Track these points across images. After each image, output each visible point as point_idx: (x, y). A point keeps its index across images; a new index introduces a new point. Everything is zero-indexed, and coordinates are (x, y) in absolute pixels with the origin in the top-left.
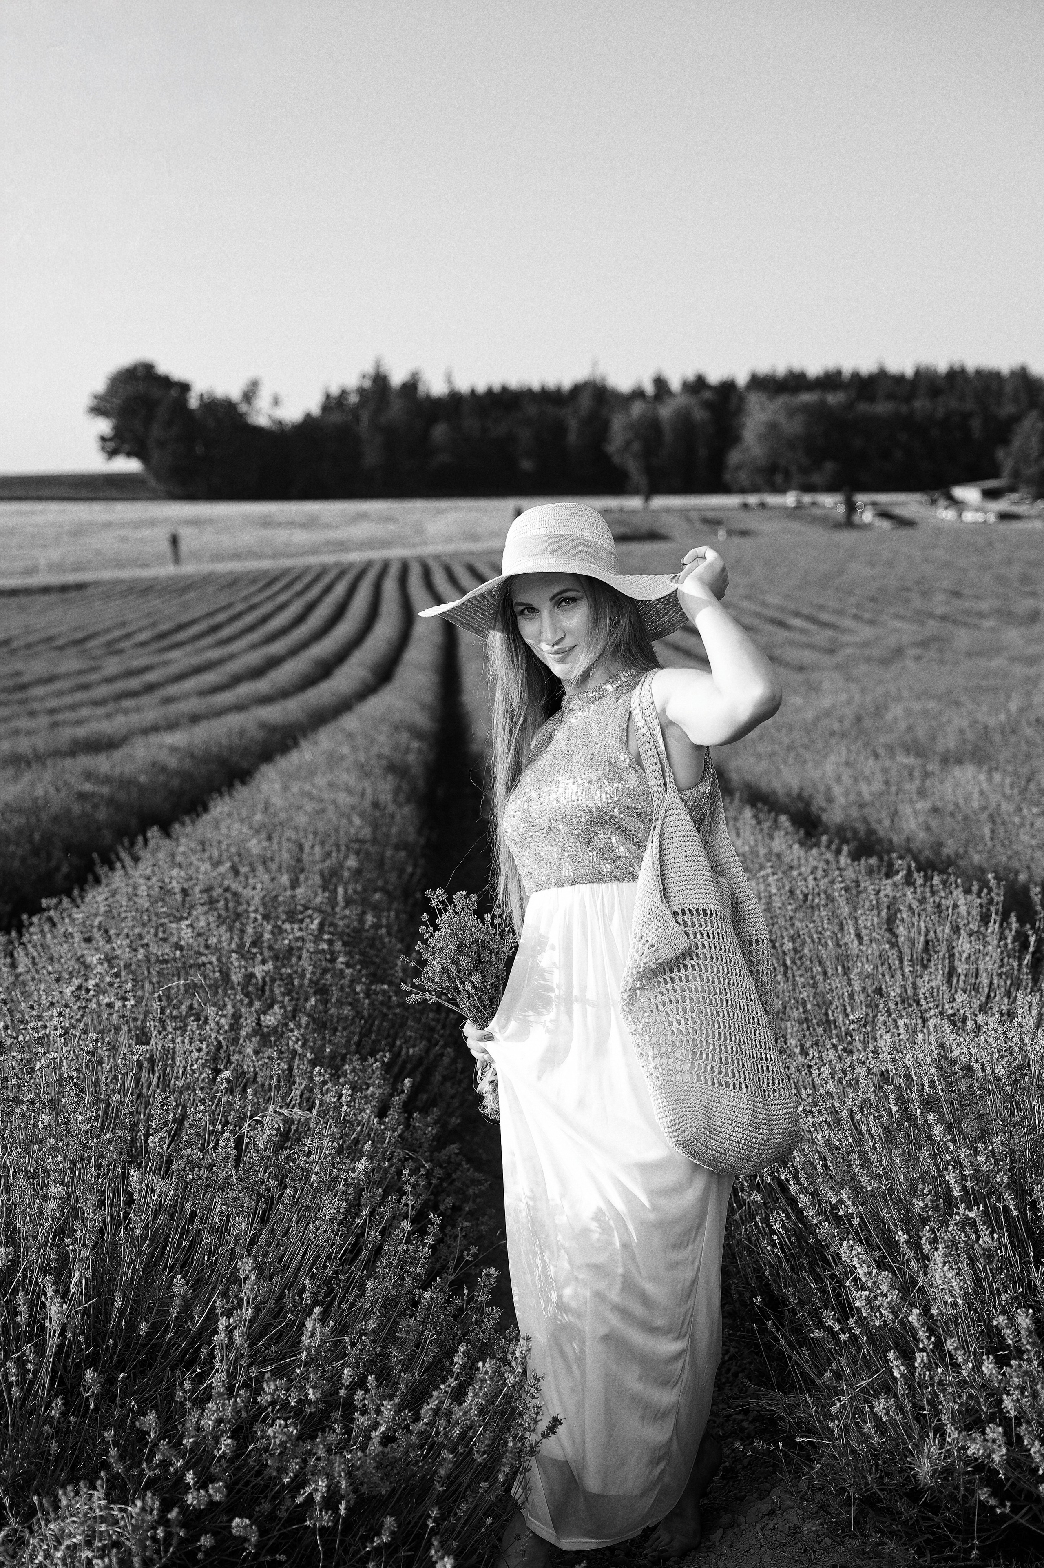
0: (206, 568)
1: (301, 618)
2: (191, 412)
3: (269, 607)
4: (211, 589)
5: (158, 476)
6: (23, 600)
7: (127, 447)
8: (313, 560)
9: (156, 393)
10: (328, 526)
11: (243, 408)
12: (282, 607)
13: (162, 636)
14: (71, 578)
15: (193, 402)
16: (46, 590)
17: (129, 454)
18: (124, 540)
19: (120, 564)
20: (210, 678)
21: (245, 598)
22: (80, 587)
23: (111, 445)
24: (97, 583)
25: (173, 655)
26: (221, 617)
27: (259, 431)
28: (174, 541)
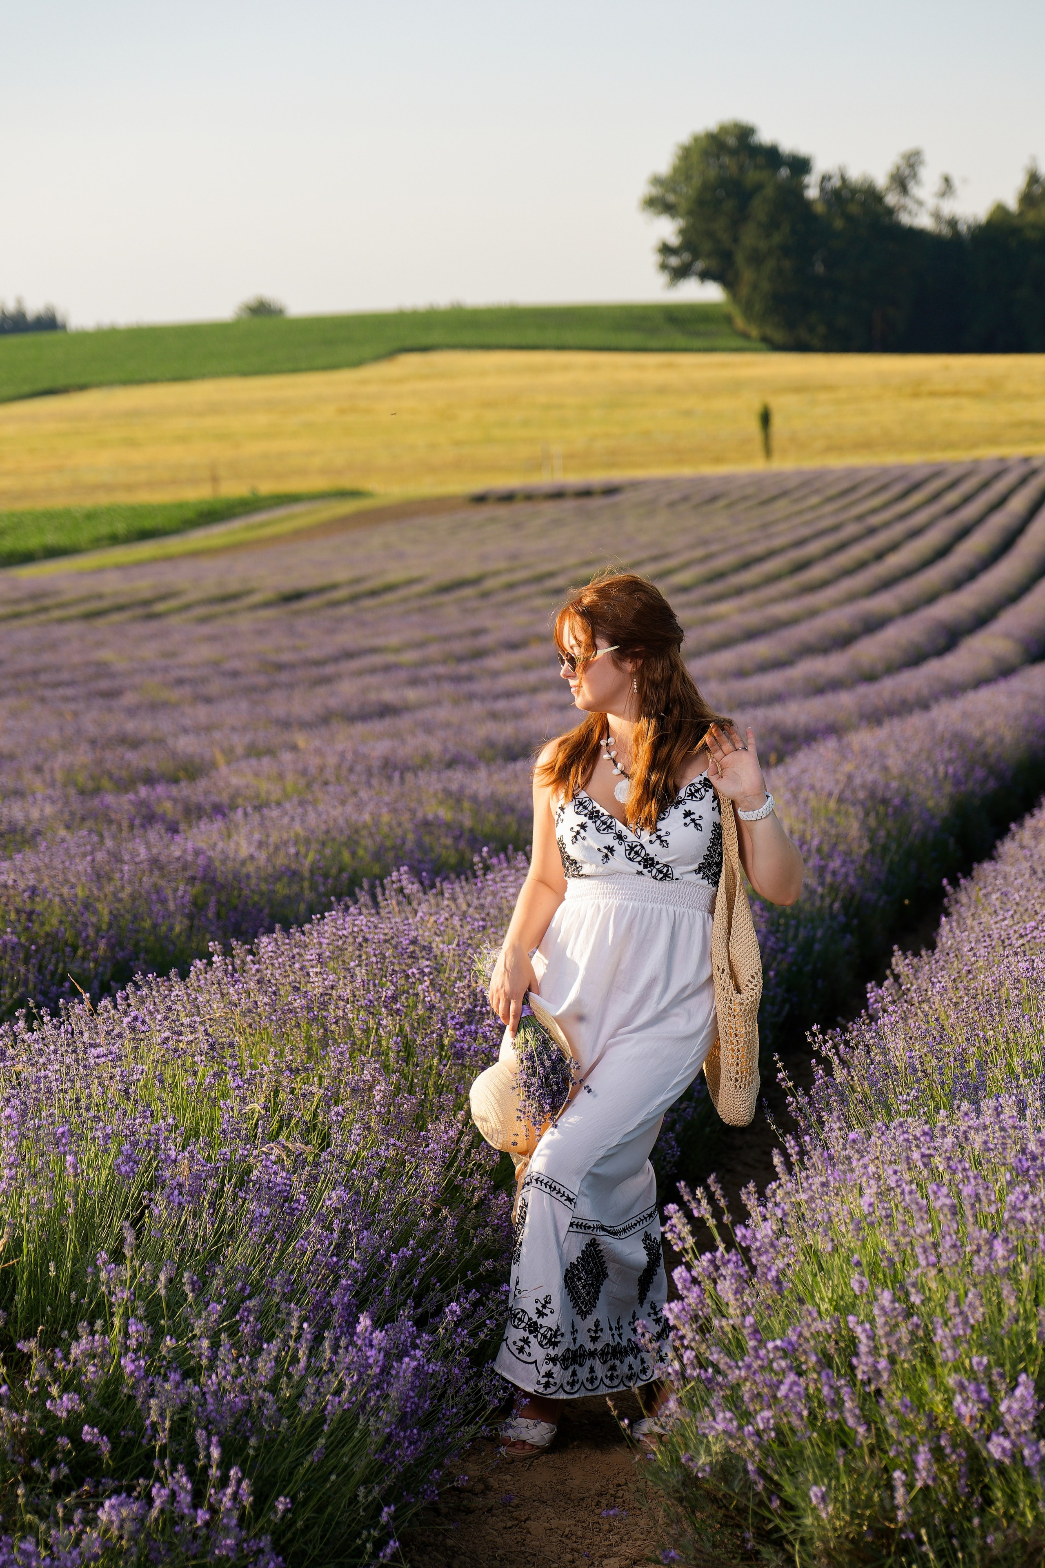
0: (811, 464)
1: (942, 552)
2: (807, 205)
3: (899, 530)
4: (814, 500)
5: (748, 310)
6: (520, 508)
7: (700, 265)
8: (989, 453)
9: (753, 176)
10: (1018, 396)
11: (891, 199)
12: (915, 533)
13: (719, 575)
14: (598, 477)
15: (812, 193)
16: (558, 495)
17: (704, 276)
18: (688, 413)
19: (679, 456)
20: (762, 649)
21: (860, 518)
22: (611, 491)
23: (674, 261)
24: (635, 485)
25: (723, 608)
26: (814, 548)
27: (916, 235)
28: (765, 418)
